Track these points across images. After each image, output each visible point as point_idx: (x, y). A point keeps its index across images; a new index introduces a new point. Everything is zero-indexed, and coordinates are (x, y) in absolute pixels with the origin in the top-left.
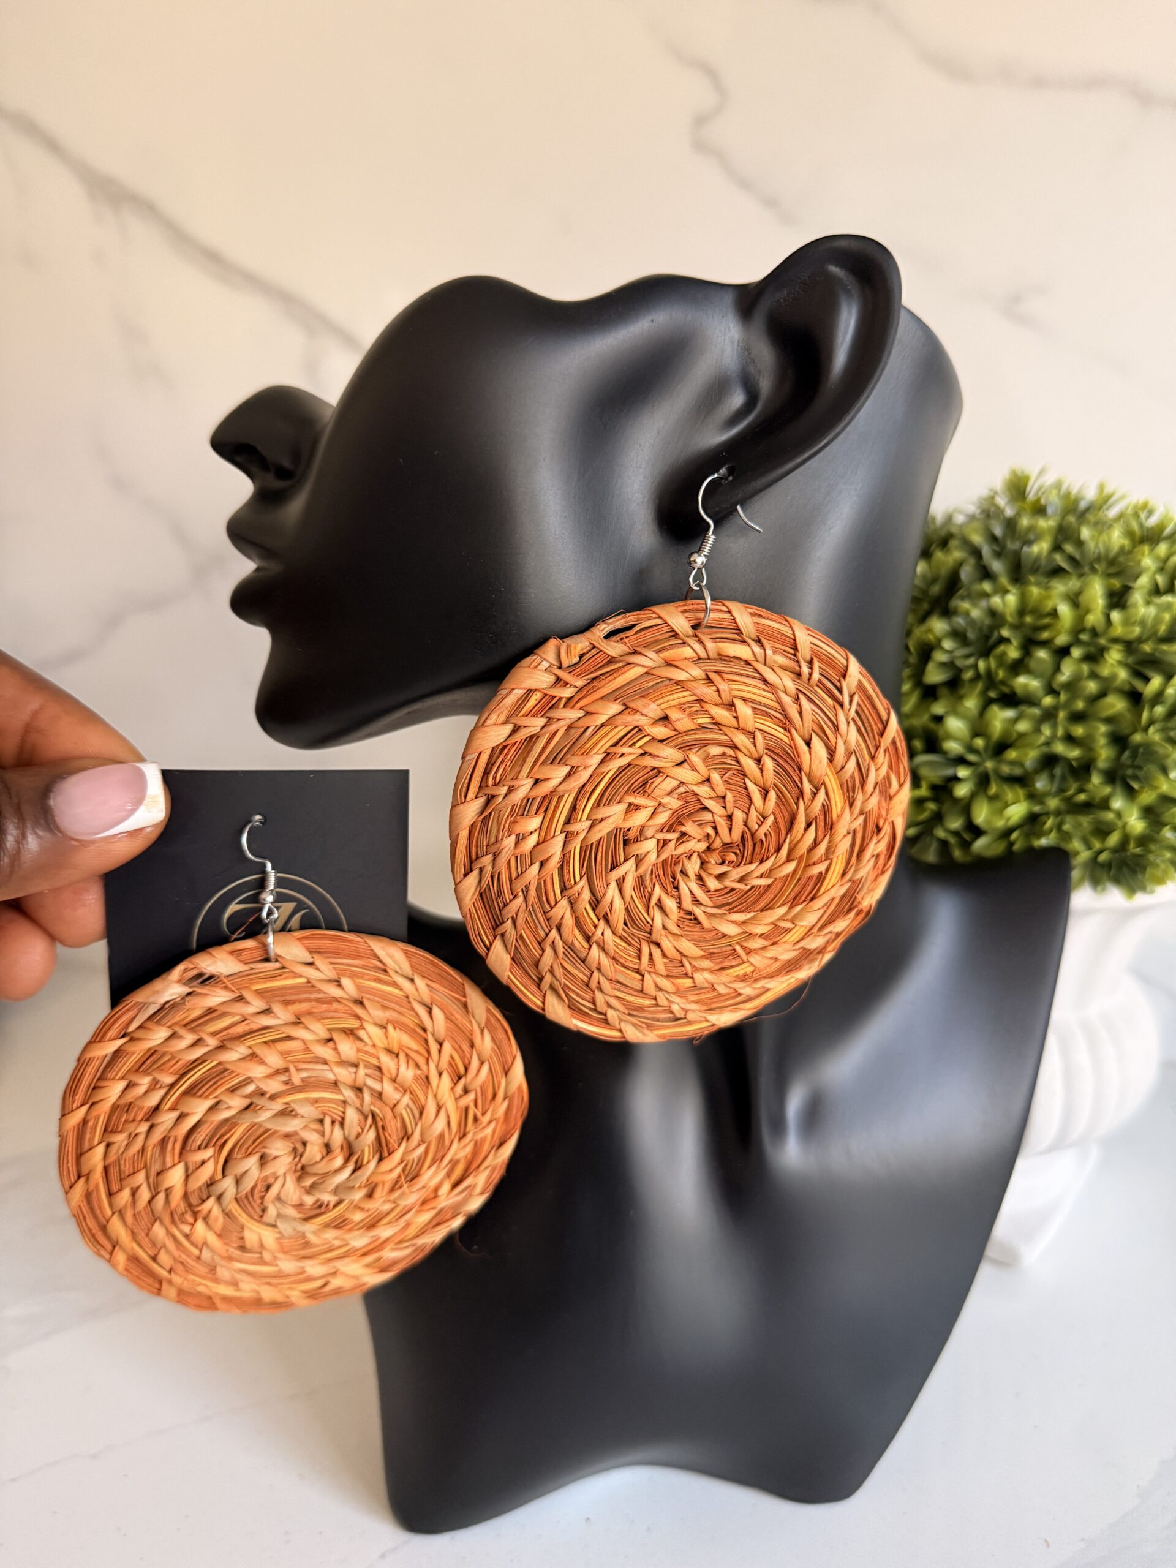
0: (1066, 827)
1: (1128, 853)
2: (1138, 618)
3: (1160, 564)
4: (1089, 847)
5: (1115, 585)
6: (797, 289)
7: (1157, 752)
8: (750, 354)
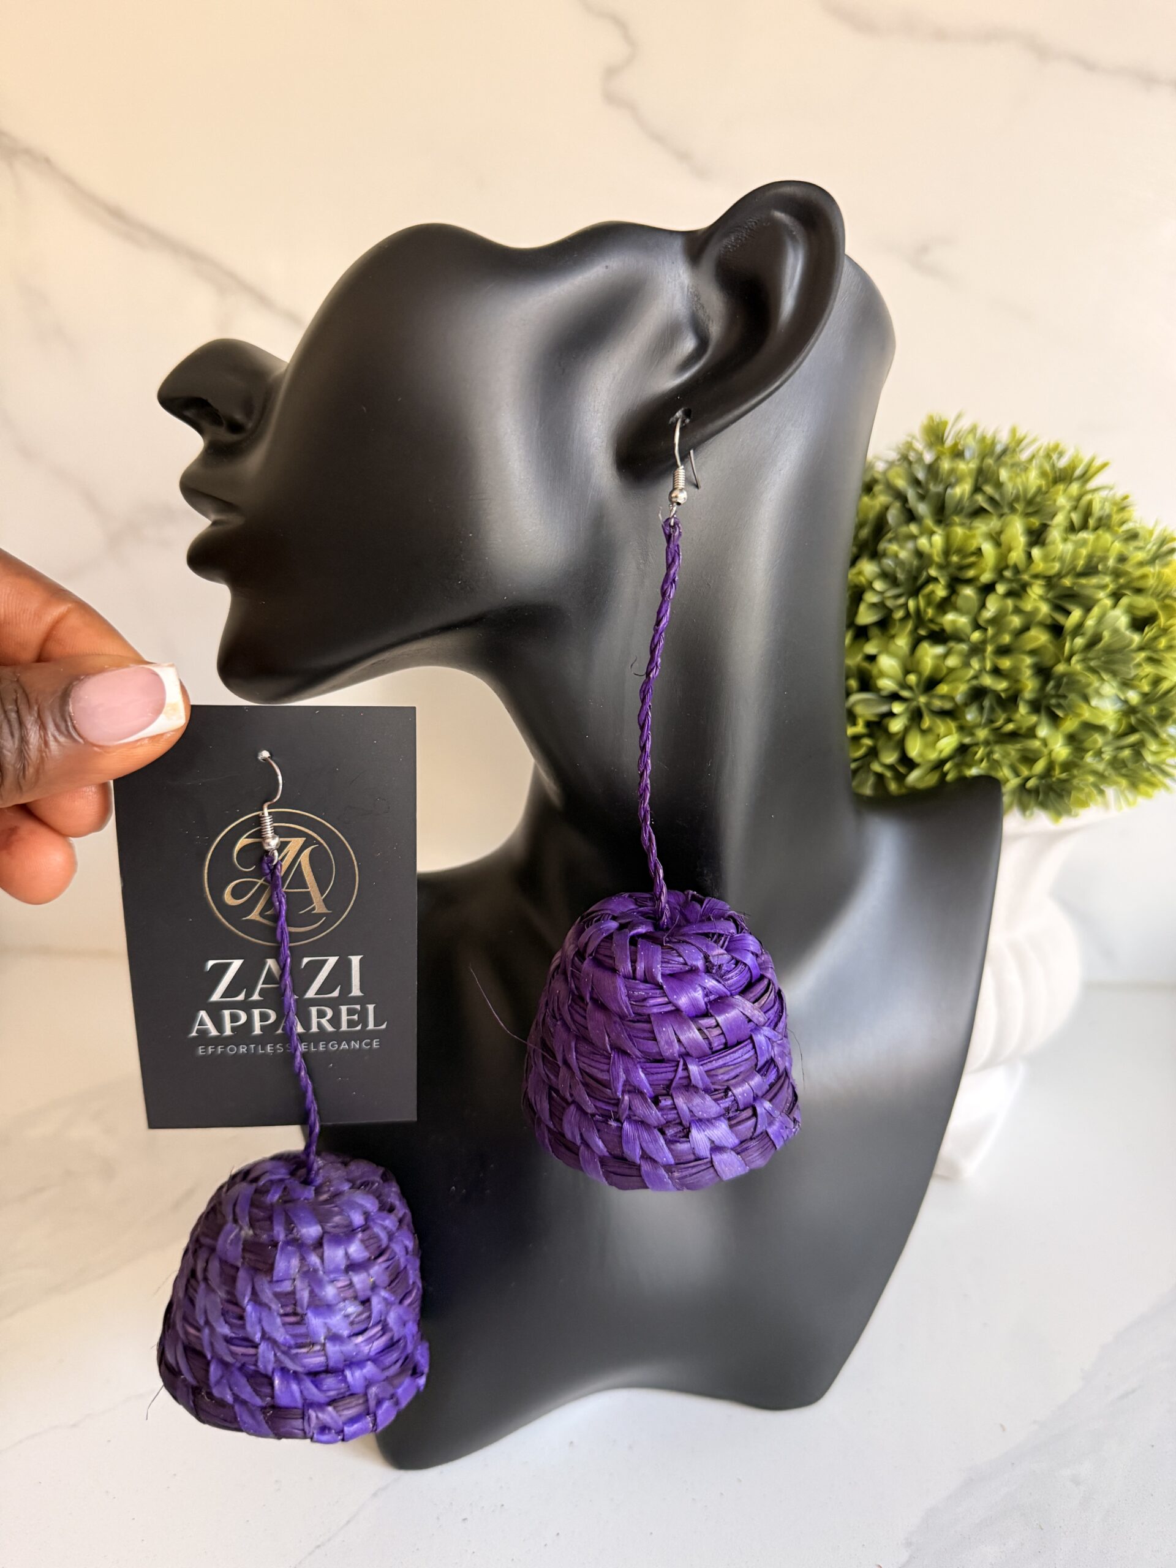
0: (996, 756)
1: (1054, 779)
2: (1058, 553)
3: (1074, 503)
4: (1017, 774)
5: (1034, 523)
6: (745, 235)
7: (1079, 681)
8: (699, 299)
